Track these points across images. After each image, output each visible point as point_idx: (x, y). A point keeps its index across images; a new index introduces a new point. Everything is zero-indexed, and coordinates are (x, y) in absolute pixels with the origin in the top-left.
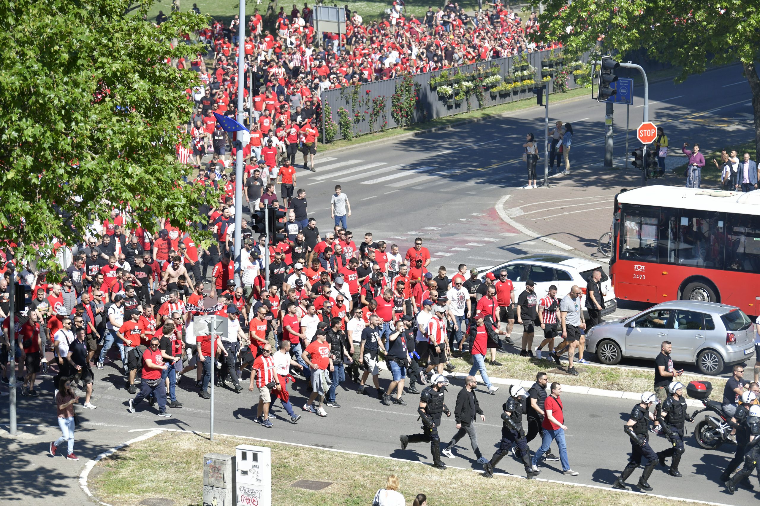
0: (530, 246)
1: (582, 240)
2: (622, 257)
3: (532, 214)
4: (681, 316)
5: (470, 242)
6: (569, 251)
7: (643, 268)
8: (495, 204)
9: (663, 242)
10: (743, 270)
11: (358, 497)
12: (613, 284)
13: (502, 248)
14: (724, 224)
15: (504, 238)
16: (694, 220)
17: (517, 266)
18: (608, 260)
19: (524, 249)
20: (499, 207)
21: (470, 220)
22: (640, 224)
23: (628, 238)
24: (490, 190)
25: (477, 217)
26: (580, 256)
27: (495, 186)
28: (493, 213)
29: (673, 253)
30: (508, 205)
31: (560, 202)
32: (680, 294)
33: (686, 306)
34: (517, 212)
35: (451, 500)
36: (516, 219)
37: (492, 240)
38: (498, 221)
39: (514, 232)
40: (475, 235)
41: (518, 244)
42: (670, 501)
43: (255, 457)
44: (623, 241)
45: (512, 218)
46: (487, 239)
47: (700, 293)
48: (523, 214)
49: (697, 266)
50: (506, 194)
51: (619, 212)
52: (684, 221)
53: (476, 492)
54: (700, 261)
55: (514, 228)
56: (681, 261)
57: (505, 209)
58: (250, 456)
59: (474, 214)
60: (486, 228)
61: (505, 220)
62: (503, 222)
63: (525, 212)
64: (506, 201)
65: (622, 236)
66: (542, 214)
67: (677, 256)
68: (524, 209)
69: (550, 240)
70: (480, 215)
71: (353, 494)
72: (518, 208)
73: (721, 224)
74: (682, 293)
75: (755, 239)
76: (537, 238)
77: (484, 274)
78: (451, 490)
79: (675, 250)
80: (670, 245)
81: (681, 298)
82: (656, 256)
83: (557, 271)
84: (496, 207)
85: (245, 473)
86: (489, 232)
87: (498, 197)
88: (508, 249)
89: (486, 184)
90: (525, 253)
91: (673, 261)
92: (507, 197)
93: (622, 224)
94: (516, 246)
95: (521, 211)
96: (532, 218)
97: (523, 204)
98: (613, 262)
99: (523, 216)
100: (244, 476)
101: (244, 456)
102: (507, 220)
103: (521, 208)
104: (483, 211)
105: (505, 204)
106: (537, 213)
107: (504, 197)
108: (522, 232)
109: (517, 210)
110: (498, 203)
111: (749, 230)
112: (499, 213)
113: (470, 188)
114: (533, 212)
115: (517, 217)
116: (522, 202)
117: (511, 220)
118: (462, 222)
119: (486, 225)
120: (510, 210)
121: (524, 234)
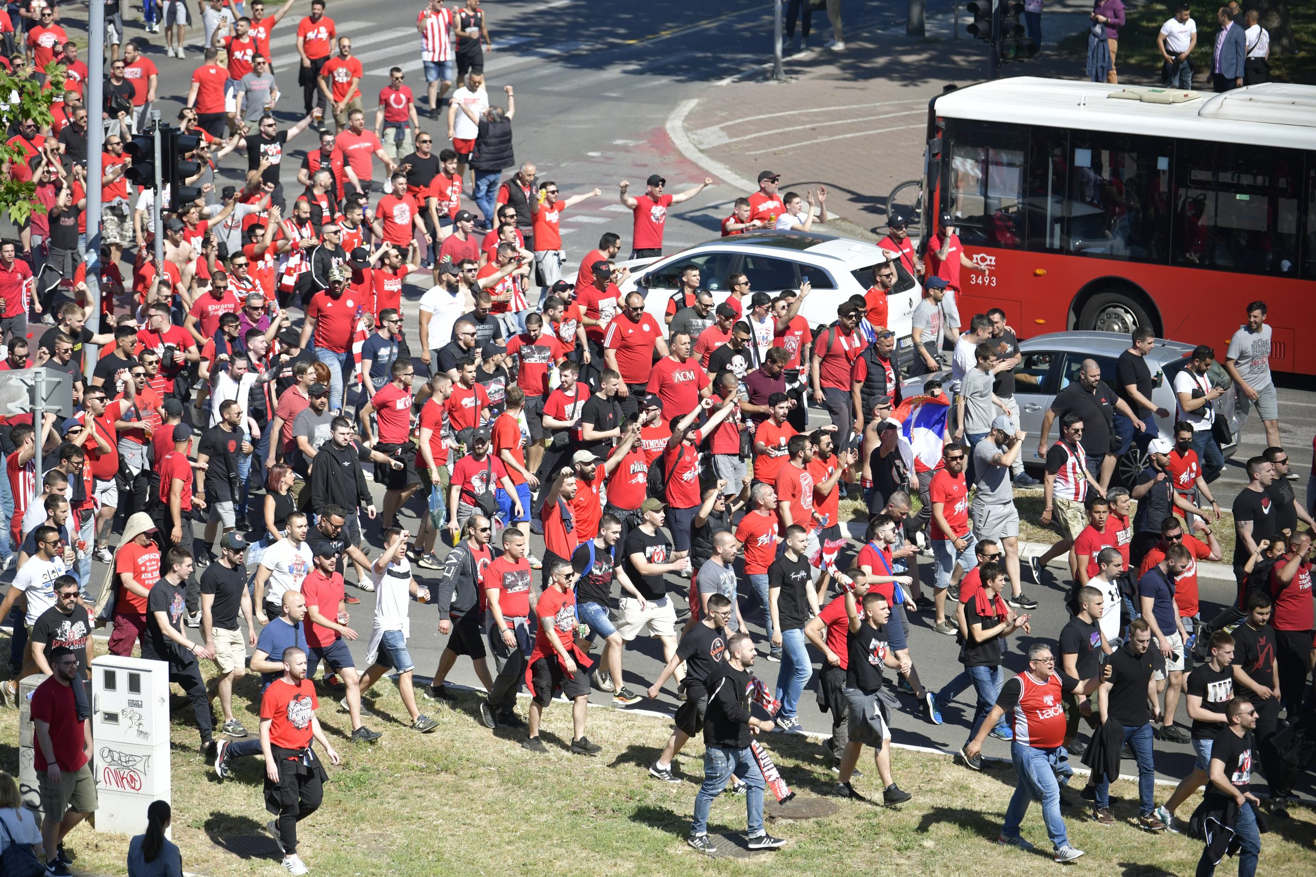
1: (858, 198)
3: (748, 141)
5: (609, 203)
7: (991, 260)
8: (664, 120)
9: (1036, 201)
10: (1213, 267)
11: (364, 770)
13: (680, 216)
14: (1170, 164)
16: (1105, 156)
17: (713, 258)
20: (675, 125)
21: (610, 154)
22: (985, 165)
23: (961, 195)
24: (655, 89)
25: (625, 149)
26: (852, 235)
27: (665, 80)
28: (661, 140)
29: (1057, 228)
30: (695, 122)
31: (808, 115)
32: (1073, 319)
33: (1086, 344)
34: (714, 136)
35: (569, 774)
36: (713, 154)
38: (671, 157)
41: (716, 207)
43: (134, 683)
44: (948, 202)
45: (702, 151)
47: (1118, 316)
48: (727, 140)
49: (1111, 257)
50: (688, 97)
51: (938, 138)
52: (1083, 158)
54: (1116, 243)
56: (1076, 244)
57: (687, 130)
58: (122, 680)
59: (619, 142)
61: (687, 154)
62: (683, 160)
63: (731, 136)
64: (691, 113)
65: (945, 189)
66: (769, 141)
67: (1067, 233)
68: (731, 131)
70: (631, 143)
71: (353, 763)
72: (716, 128)
73: (1163, 163)
74: (1078, 316)
75: (1238, 197)
77: (641, 274)
79: (1061, 220)
80: (1051, 207)
81: (1077, 327)
82: (1019, 233)
83: (802, 266)
84: (668, 126)
85: (112, 717)
87: (672, 103)
88: (694, 220)
89: (647, 76)
91: (1057, 244)
92: (690, 105)
93: (946, 165)
94: (712, 213)
95: (722, 134)
96: (748, 149)
97: (726, 119)
99: (726, 145)
100: (110, 726)
101: (110, 680)
102: (692, 154)
103: (722, 129)
104: (637, 136)
105: (687, 118)
106: (759, 139)
107: (684, 102)
108: (724, 182)
109: (714, 133)
110: (673, 116)
111: (1226, 177)
112: (673, 139)
113: (611, 85)
114: (749, 137)
115: (714, 148)
116: (724, 114)
117: (700, 155)
118: (591, 160)
119: (645, 166)
120: (699, 132)
121: (729, 185)
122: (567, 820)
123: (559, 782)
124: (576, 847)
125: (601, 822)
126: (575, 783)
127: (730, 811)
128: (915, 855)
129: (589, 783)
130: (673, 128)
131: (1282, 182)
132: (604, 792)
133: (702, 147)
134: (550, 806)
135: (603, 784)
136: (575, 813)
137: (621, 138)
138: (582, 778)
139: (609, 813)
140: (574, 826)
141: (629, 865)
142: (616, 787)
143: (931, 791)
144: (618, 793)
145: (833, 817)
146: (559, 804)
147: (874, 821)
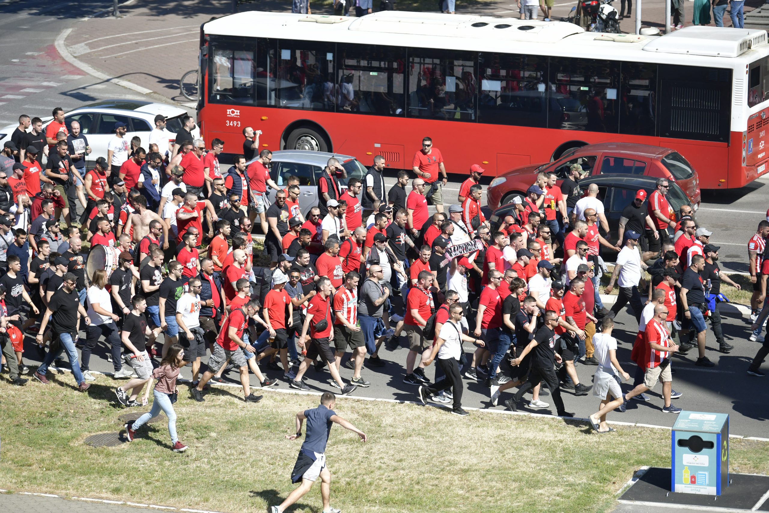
0: (99, 90)
1: (162, 81)
2: (212, 100)
3: (101, 51)
4: (285, 170)
5: (25, 87)
6: (147, 95)
7: (237, 112)
8: (54, 41)
9: (261, 80)
10: (358, 112)
12: (201, 133)
13: (64, 94)
14: (334, 57)
15: (67, 81)
16: (298, 53)
17: (84, 116)
18: (195, 105)
19: (92, 94)
20: (60, 43)
21: (24, 60)
22: (233, 60)
23: (219, 77)
24: (48, 23)
25: (33, 57)
26: (160, 101)
27: (52, 19)
28: (52, 52)
29: (273, 94)
30: (71, 41)
31: (134, 35)
32: (283, 143)
33: (291, 157)
34: (82, 48)
35: (13, 404)
36: (81, 58)
37: (52, 84)
38: (59, 61)
39: (79, 74)
40: (31, 78)
41: (84, 88)
42: (279, 394)
44: (212, 81)
45: (75, 57)
46: (45, 84)
47: (308, 141)
48: (89, 51)
49: (303, 108)
50: (67, 28)
51: (206, 46)
52: (286, 55)
53: (43, 394)
54: (306, 102)
55: (78, 69)
56: (284, 102)
57: (67, 46)
59: (29, 53)
60: (44, 70)
61: (67, 59)
62: (65, 62)
63: (91, 48)
64: (68, 36)
65: (210, 75)
66: (112, 50)
67: (278, 97)
68: (91, 46)
69: (124, 83)
70: (36, 54)
72: (83, 44)
73: (330, 56)
74: (286, 142)
75: (371, 73)
76: (108, 81)
78: (13, 393)
79: (275, 90)
80: (269, 83)
81: (285, 148)
82: (253, 97)
83: (133, 119)
84: (56, 43)
86: (49, 75)
87: (57, 31)
88: (71, 95)
89: (42, 16)
90: (93, 99)
91: (273, 103)
92: (68, 32)
93: (211, 60)
94: (81, 91)
95: (86, 47)
96: (101, 55)
97: (88, 39)
98: (201, 106)
99: (89, 53)
102: (70, 59)
103: (86, 45)
104: (40, 50)
105: (66, 39)
106: (107, 49)
107: (65, 30)
108: (88, 74)
109: (82, 47)
110: (58, 38)
111: (364, 63)
112: (59, 51)
113: (23, 22)
114: (101, 49)
115: (82, 55)
116: (87, 36)
117: (74, 59)
118: (14, 64)
119: (44, 66)
120: (73, 46)
121: (91, 76)
122: (13, 430)
123: (8, 409)
124: (18, 444)
125: (32, 430)
126: (17, 409)
127: (104, 421)
128: (207, 441)
129: (25, 408)
130: (59, 45)
131: (395, 65)
132: (33, 414)
133: (75, 55)
134: (4, 422)
135: (32, 409)
136: (17, 425)
137: (30, 51)
138: (21, 406)
139: (36, 425)
140: (17, 432)
141: (48, 453)
142: (40, 410)
143: (214, 406)
144: (41, 413)
145: (160, 422)
146: (8, 421)
147: (183, 424)
